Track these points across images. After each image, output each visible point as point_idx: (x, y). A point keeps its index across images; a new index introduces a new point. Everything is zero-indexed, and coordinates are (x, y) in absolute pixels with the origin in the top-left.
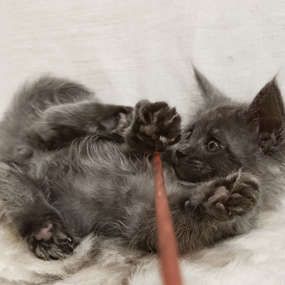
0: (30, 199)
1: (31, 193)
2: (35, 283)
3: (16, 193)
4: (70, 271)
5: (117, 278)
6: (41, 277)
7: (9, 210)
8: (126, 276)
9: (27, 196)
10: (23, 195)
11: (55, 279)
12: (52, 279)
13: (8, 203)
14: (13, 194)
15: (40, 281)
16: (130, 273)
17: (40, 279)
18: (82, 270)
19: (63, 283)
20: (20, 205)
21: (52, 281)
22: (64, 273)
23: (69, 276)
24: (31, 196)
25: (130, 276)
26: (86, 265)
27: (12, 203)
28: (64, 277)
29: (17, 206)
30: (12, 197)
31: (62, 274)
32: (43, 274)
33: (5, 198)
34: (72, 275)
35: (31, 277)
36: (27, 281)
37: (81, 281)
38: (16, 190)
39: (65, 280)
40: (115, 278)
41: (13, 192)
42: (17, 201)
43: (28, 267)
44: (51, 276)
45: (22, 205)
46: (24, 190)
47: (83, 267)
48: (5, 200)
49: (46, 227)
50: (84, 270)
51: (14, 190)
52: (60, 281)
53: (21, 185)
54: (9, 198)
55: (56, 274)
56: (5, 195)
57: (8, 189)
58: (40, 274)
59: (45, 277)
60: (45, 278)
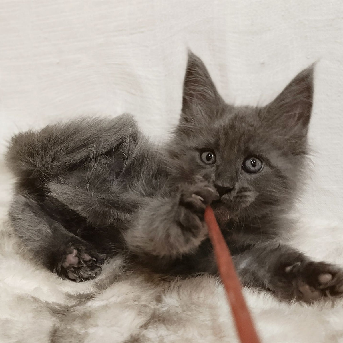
0: (47, 231)
1: (47, 225)
2: (68, 306)
3: (31, 228)
4: (101, 287)
5: (151, 295)
6: (74, 299)
7: (27, 247)
8: (160, 293)
9: (43, 229)
10: (39, 229)
11: (87, 298)
12: (85, 299)
13: (24, 240)
14: (28, 230)
15: (73, 303)
16: (164, 290)
17: (73, 301)
18: (113, 285)
19: (96, 301)
20: (38, 239)
21: (85, 301)
22: (95, 290)
23: (101, 292)
24: (48, 227)
25: (164, 293)
26: (117, 278)
27: (29, 239)
28: (96, 294)
29: (34, 241)
30: (28, 232)
31: (94, 291)
32: (76, 295)
33: (21, 235)
34: (104, 291)
35: (65, 299)
36: (61, 304)
37: (113, 296)
38: (31, 225)
39: (97, 298)
40: (149, 295)
41: (28, 227)
42: (33, 236)
43: (62, 288)
44: (84, 296)
45: (39, 239)
46: (40, 223)
47: (115, 281)
48: (22, 237)
49: (71, 253)
50: (115, 285)
51: (28, 225)
52: (92, 299)
53: (35, 219)
54: (25, 235)
55: (88, 293)
56: (21, 233)
57: (23, 226)
58: (73, 295)
59: (78, 298)
60: (78, 300)
